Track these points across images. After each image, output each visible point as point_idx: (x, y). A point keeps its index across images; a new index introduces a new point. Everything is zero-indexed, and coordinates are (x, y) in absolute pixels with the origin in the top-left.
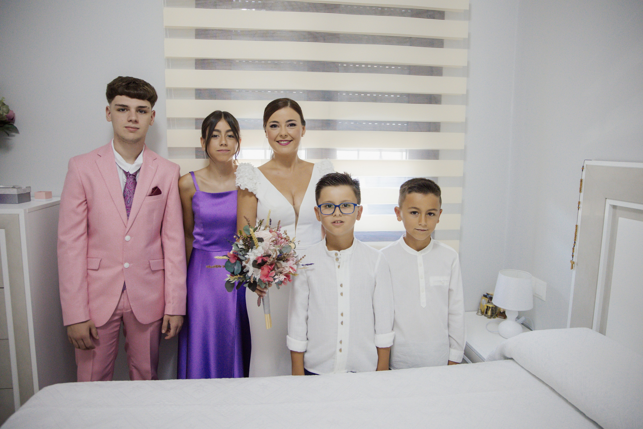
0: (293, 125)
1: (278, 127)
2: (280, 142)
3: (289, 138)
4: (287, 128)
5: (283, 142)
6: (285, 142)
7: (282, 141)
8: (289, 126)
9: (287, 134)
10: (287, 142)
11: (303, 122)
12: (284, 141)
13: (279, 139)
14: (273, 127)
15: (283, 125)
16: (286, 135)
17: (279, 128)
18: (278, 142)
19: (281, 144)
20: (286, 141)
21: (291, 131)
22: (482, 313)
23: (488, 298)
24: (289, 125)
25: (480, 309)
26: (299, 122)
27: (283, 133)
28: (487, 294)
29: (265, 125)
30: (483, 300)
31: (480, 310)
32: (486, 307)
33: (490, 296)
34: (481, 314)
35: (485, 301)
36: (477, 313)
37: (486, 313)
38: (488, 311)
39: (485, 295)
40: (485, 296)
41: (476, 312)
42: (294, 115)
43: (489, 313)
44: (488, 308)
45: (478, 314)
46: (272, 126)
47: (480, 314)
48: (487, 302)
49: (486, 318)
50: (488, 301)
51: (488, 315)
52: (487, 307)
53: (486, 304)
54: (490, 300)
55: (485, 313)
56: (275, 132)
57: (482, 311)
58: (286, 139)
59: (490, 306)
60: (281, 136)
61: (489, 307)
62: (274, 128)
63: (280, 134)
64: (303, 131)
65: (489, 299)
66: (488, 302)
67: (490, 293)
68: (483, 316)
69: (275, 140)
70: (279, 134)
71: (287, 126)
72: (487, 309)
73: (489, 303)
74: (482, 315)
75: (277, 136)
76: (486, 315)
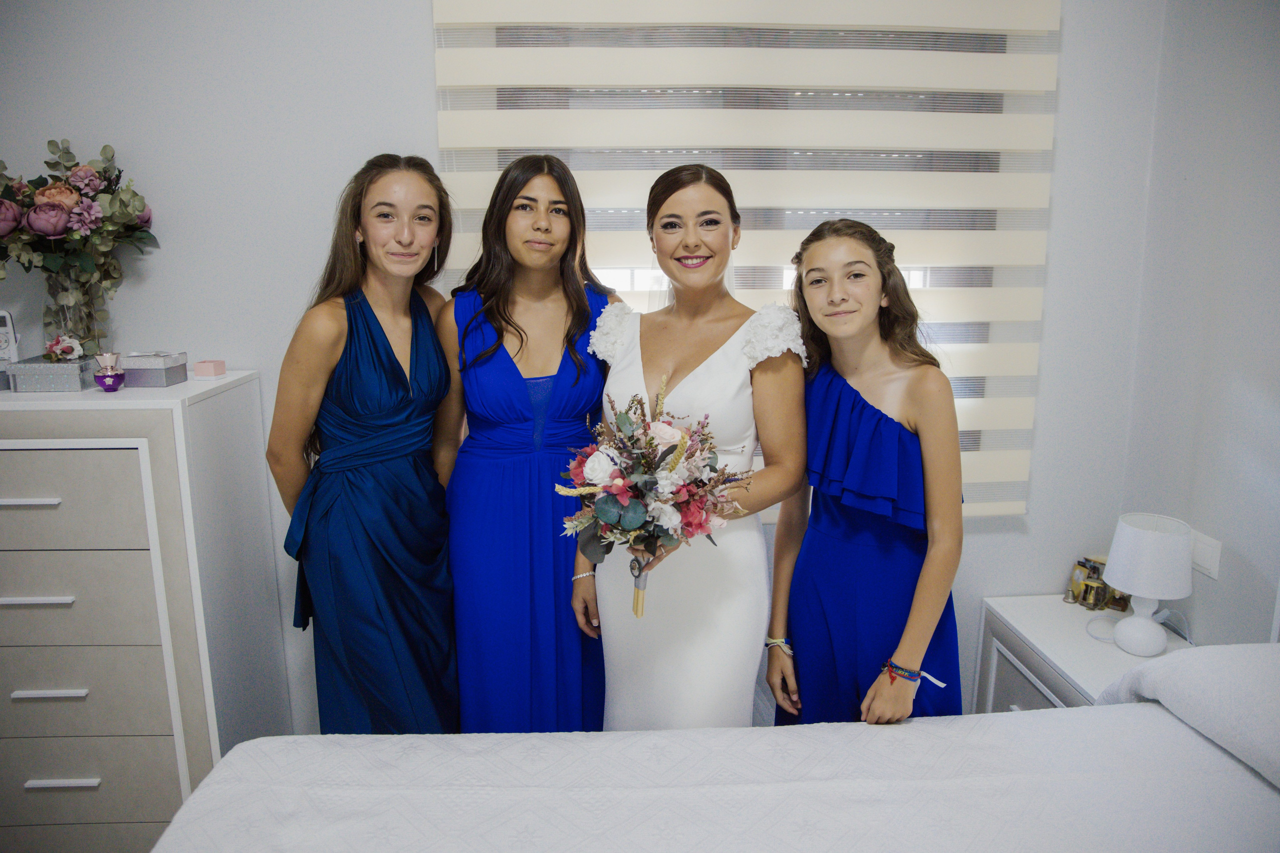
0: (713, 223)
1: (681, 227)
2: (683, 261)
3: (703, 252)
4: (699, 229)
5: (690, 262)
6: (695, 261)
7: (687, 258)
8: (705, 224)
9: (699, 243)
10: (698, 261)
11: (735, 216)
12: (692, 258)
13: (681, 253)
14: (669, 227)
15: (691, 223)
16: (696, 246)
17: (680, 229)
18: (678, 260)
19: (686, 266)
20: (697, 257)
21: (710, 236)
22: (1075, 598)
23: (1088, 567)
24: (703, 224)
25: (1070, 590)
26: (726, 217)
27: (691, 241)
28: (1087, 560)
29: (650, 226)
30: (1077, 572)
31: (1070, 592)
32: (1083, 587)
33: (1092, 564)
34: (1073, 601)
35: (1081, 575)
36: (1064, 598)
37: (1085, 599)
38: (1088, 595)
39: (1081, 562)
40: (1082, 564)
41: (1063, 596)
42: (718, 202)
43: (1091, 599)
44: (1089, 588)
45: (1066, 600)
46: (666, 226)
47: (1070, 600)
48: (1086, 577)
49: (1084, 608)
50: (1089, 574)
51: (1088, 604)
52: (1087, 586)
53: (1084, 580)
54: (1091, 573)
55: (1081, 598)
56: (673, 239)
57: (1076, 593)
58: (697, 254)
59: (1094, 584)
60: (686, 247)
61: (1092, 587)
62: (670, 231)
63: (683, 243)
64: (735, 237)
65: (1091, 571)
66: (1089, 577)
67: (1092, 557)
68: (1077, 605)
69: (671, 258)
70: (681, 241)
71: (700, 226)
72: (1086, 592)
73: (1091, 578)
74: (1076, 602)
75: (677, 247)
76: (1085, 603)
